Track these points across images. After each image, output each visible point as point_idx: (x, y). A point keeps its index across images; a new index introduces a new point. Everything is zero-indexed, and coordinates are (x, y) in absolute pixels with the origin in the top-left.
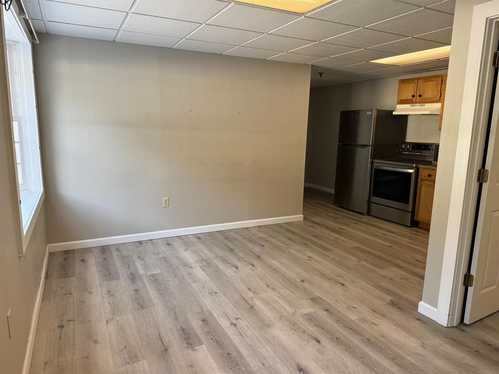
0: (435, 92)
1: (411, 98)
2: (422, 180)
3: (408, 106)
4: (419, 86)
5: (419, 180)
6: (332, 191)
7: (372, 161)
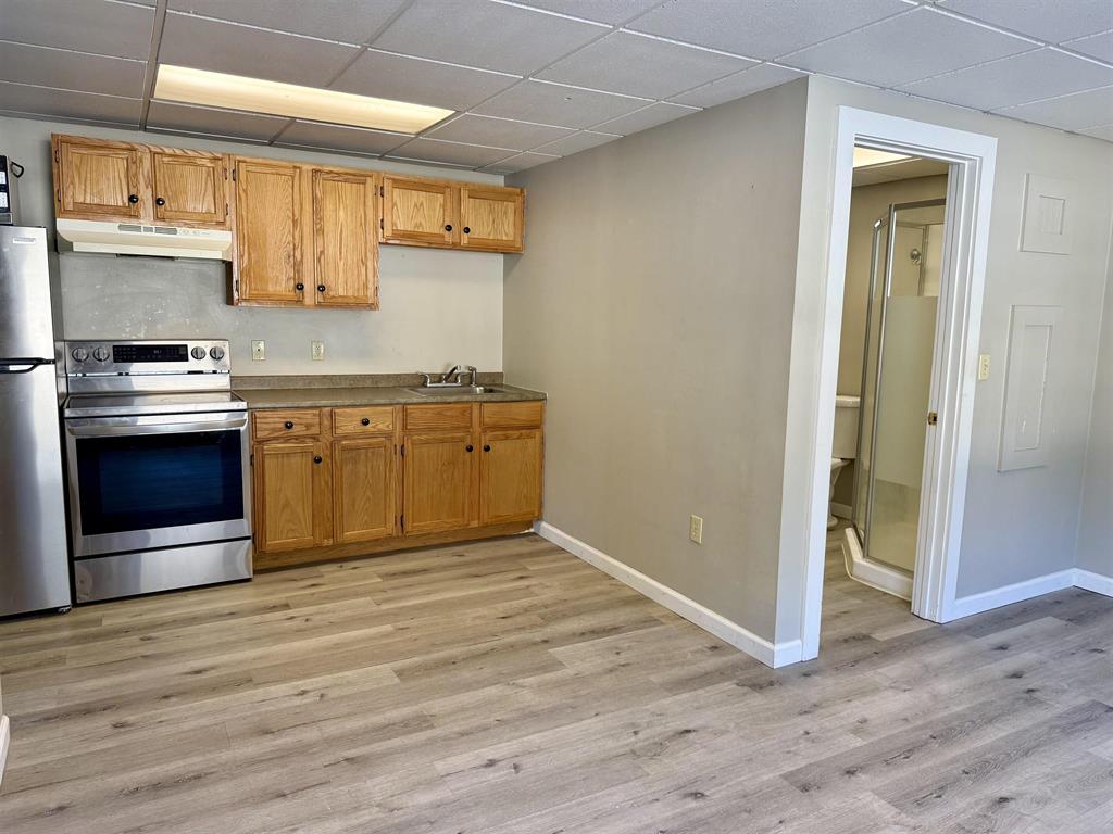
0: (209, 198)
3: (109, 228)
5: (252, 442)
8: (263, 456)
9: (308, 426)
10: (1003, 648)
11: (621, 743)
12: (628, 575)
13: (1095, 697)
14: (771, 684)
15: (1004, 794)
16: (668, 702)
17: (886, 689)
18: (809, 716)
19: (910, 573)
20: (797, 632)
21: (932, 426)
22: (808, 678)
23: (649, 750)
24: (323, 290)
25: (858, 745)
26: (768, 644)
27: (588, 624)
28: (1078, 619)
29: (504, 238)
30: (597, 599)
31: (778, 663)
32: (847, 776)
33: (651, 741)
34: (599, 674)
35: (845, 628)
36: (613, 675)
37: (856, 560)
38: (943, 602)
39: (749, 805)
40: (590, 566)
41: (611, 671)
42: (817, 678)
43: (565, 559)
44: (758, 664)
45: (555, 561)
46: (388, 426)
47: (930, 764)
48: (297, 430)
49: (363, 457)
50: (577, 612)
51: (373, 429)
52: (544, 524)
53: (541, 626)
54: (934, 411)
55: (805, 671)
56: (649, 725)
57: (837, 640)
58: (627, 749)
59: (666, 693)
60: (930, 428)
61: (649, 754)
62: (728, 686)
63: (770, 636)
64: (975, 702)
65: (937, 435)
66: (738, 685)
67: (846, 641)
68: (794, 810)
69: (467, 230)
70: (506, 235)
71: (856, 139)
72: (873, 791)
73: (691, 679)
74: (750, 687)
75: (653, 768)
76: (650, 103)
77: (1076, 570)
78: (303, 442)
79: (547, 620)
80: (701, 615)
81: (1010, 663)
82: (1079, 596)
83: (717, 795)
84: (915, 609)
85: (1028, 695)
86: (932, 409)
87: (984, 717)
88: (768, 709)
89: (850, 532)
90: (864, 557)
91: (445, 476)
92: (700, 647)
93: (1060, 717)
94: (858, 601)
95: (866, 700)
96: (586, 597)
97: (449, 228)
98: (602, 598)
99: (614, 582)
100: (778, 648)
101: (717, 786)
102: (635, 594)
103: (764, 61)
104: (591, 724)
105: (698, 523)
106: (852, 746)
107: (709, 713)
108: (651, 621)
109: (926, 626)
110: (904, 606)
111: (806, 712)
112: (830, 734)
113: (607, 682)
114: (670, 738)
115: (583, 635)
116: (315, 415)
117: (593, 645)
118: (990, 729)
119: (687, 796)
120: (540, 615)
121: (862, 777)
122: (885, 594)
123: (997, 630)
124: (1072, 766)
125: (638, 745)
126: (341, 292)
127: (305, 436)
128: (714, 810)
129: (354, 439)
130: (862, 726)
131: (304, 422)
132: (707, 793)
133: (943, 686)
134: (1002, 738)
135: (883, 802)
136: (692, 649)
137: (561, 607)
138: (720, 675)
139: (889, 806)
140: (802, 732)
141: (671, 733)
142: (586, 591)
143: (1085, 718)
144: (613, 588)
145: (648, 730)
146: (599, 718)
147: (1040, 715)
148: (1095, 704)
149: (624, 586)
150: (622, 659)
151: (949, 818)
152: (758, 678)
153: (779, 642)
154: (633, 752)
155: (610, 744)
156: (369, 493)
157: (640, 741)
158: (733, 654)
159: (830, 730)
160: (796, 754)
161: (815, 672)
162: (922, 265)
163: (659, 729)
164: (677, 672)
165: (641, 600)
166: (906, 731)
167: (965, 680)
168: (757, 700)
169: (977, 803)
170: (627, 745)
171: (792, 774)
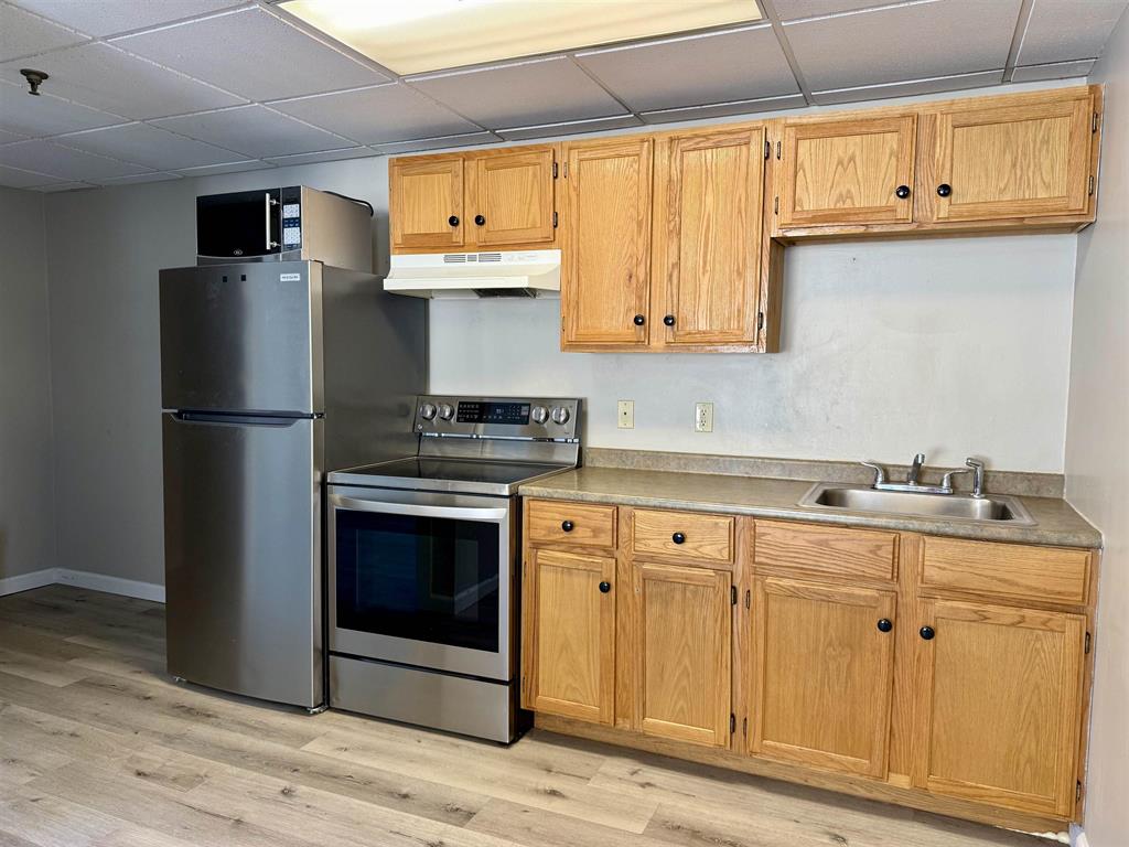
0: (535, 208)
1: (447, 227)
2: (537, 546)
3: (436, 260)
4: (470, 184)
5: (525, 544)
6: (157, 593)
7: (324, 477)
8: (538, 567)
9: (596, 532)
24: (672, 324)
29: (1042, 194)
46: (720, 551)
48: (581, 535)
49: (678, 596)
51: (694, 553)
69: (946, 190)
70: (1047, 186)
78: (590, 554)
91: (833, 666)
97: (904, 192)
116: (606, 515)
126: (703, 326)
127: (593, 546)
129: (667, 563)
131: (592, 523)
156: (686, 661)
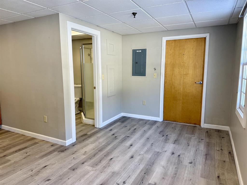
10: (111, 130)
11: (28, 175)
12: (29, 134)
13: (126, 135)
14: (66, 150)
15: (111, 158)
16: (40, 161)
17: (90, 144)
18: (74, 154)
19: (94, 119)
20: (71, 137)
21: (95, 89)
22: (74, 146)
23: (36, 174)
25: (85, 157)
26: (64, 141)
27: (18, 148)
28: (123, 122)
30: (21, 141)
31: (67, 145)
32: (82, 164)
33: (36, 171)
34: (21, 160)
35: (82, 134)
36: (25, 159)
37: (83, 119)
38: (100, 123)
39: (61, 178)
40: (18, 134)
41: (25, 158)
42: (75, 146)
43: (10, 133)
44: (62, 146)
45: (7, 134)
47: (98, 156)
50: (14, 146)
52: (3, 125)
53: (3, 152)
54: (95, 86)
55: (73, 145)
56: (36, 168)
57: (80, 136)
58: (30, 175)
59: (40, 159)
60: (94, 90)
61: (36, 175)
62: (56, 153)
63: (65, 139)
64: (106, 141)
65: (96, 91)
66: (58, 152)
67: (82, 136)
68: (71, 175)
71: (72, 29)
72: (87, 166)
73: (46, 154)
74: (61, 152)
75: (36, 178)
76: (20, 14)
77: (122, 113)
79: (5, 150)
80: (48, 139)
81: (112, 132)
82: (123, 118)
83: (53, 179)
84: (95, 126)
85: (115, 138)
86: (94, 86)
87: (108, 144)
88: (65, 155)
89: (82, 113)
90: (85, 118)
92: (49, 146)
93: (120, 140)
94: (84, 127)
95: (86, 147)
96: (16, 142)
98: (22, 141)
99: (25, 136)
100: (67, 141)
101: (54, 176)
102: (31, 138)
103: (47, 8)
104: (19, 172)
105: (45, 117)
106: (83, 158)
107: (51, 160)
108: (36, 143)
109: (97, 129)
110: (93, 126)
111: (73, 154)
112: (79, 157)
113: (23, 161)
114: (41, 169)
115: (16, 151)
117: (19, 153)
118: (109, 146)
119: (46, 181)
120: (2, 150)
121: (85, 163)
122: (90, 124)
123: (110, 127)
124: (122, 149)
125: (32, 174)
128: (53, 182)
130: (85, 153)
132: (51, 179)
133: (101, 140)
134: (111, 147)
135: (90, 167)
136: (47, 147)
137: (9, 146)
138: (54, 151)
139: (91, 167)
140: (73, 158)
141: (42, 168)
142: (17, 140)
143: (124, 139)
144: (25, 138)
145: (36, 169)
146: (21, 170)
147: (117, 141)
148: (126, 136)
149: (28, 137)
150: (28, 154)
151: (102, 166)
152: (62, 149)
153: (67, 140)
154: (31, 176)
155: (25, 175)
157: (33, 172)
158: (57, 145)
159: (79, 156)
160: (72, 163)
161: (75, 145)
162: (91, 57)
163: (38, 168)
164: (43, 153)
165: (33, 139)
166: (94, 151)
167: (105, 138)
168: (63, 154)
169: (107, 161)
170: (30, 174)
171: (71, 168)
